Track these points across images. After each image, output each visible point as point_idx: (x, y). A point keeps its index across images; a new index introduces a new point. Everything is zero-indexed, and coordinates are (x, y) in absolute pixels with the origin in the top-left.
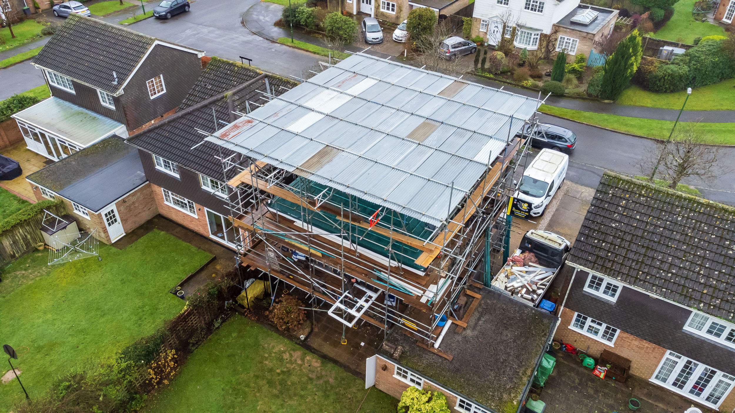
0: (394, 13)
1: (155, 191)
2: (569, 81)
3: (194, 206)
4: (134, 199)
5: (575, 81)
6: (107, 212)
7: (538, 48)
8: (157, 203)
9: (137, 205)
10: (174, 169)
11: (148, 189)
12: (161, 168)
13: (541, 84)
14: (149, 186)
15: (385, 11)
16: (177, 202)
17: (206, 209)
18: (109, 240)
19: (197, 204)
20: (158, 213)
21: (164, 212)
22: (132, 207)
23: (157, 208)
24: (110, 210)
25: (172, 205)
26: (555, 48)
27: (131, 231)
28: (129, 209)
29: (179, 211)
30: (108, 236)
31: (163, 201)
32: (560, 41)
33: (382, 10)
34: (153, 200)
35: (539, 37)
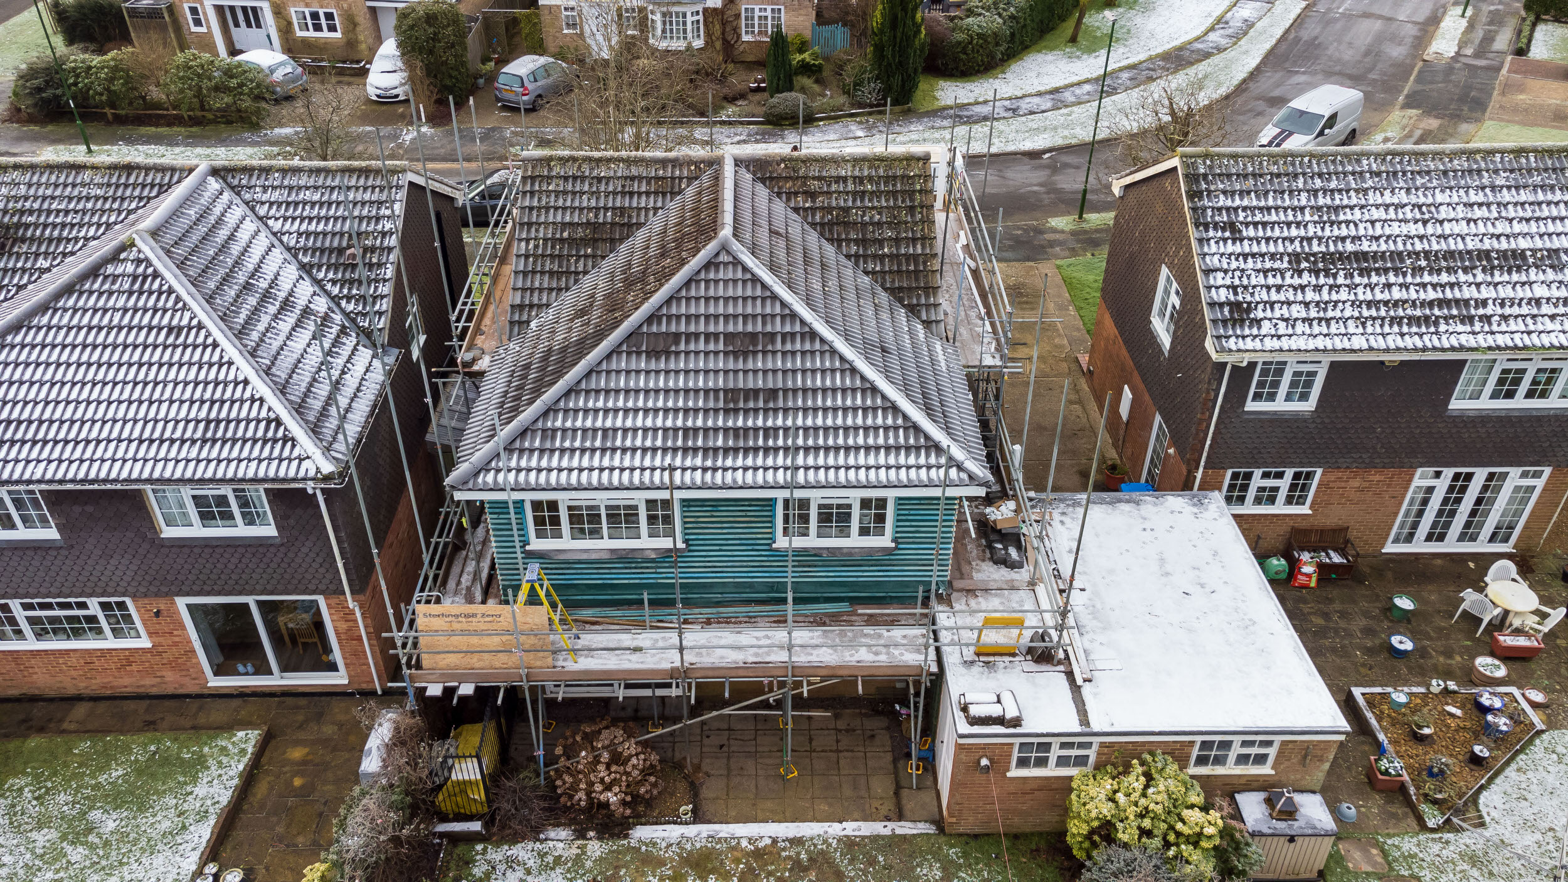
0: (338, 35)
3: (131, 610)
7: (707, 43)
15: (311, 34)
16: (51, 627)
17: (181, 603)
19: (141, 600)
25: (29, 644)
26: (739, 36)
29: (68, 652)
32: (747, 18)
33: (300, 34)
35: (701, 17)
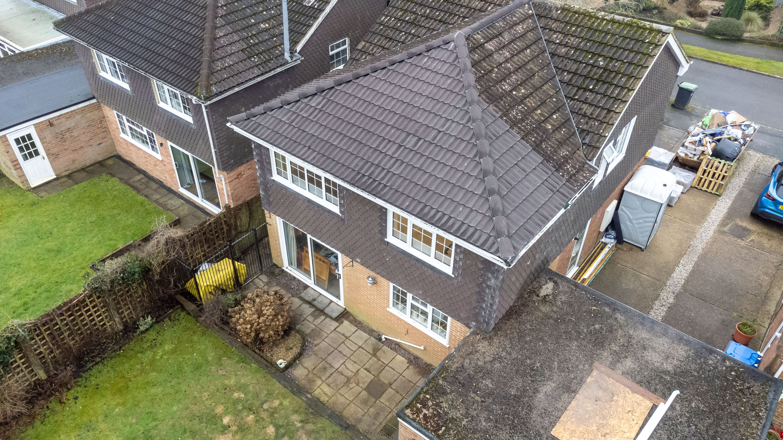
1: (108, 117)
2: (749, 21)
3: (155, 139)
4: (70, 124)
5: (760, 22)
6: (19, 135)
8: (113, 137)
9: (75, 134)
10: (122, 76)
11: (96, 112)
12: (107, 75)
13: (704, 25)
14: (98, 107)
16: (135, 134)
17: (169, 143)
18: (25, 181)
19: (159, 137)
20: (115, 153)
21: (122, 151)
22: (67, 135)
23: (113, 145)
24: (24, 133)
25: (129, 138)
27: (67, 173)
28: (61, 137)
29: (140, 149)
30: (24, 175)
31: (119, 134)
34: (106, 130)
